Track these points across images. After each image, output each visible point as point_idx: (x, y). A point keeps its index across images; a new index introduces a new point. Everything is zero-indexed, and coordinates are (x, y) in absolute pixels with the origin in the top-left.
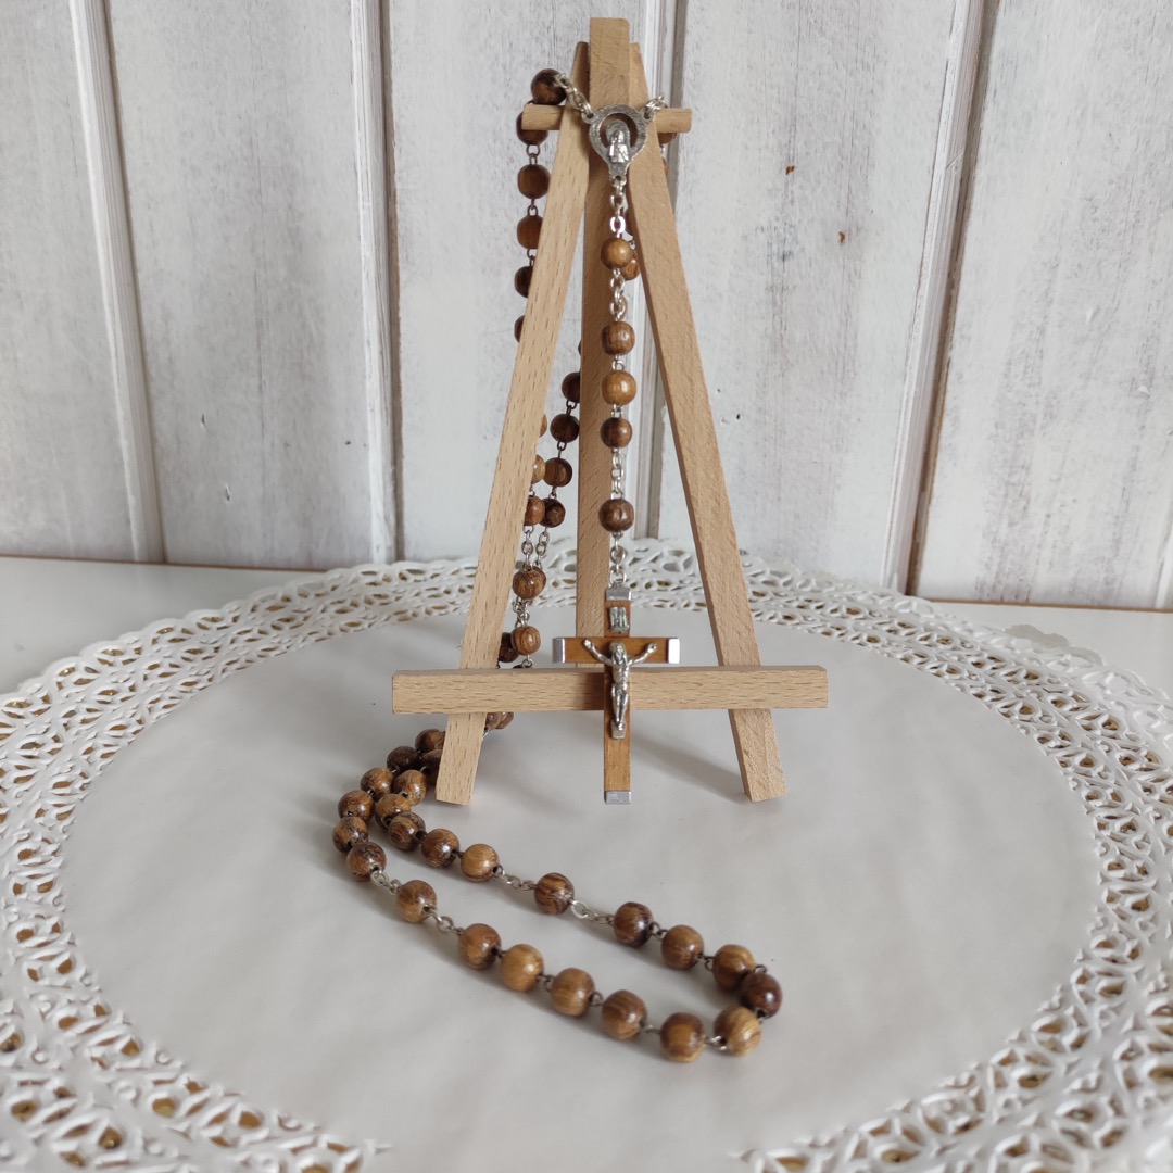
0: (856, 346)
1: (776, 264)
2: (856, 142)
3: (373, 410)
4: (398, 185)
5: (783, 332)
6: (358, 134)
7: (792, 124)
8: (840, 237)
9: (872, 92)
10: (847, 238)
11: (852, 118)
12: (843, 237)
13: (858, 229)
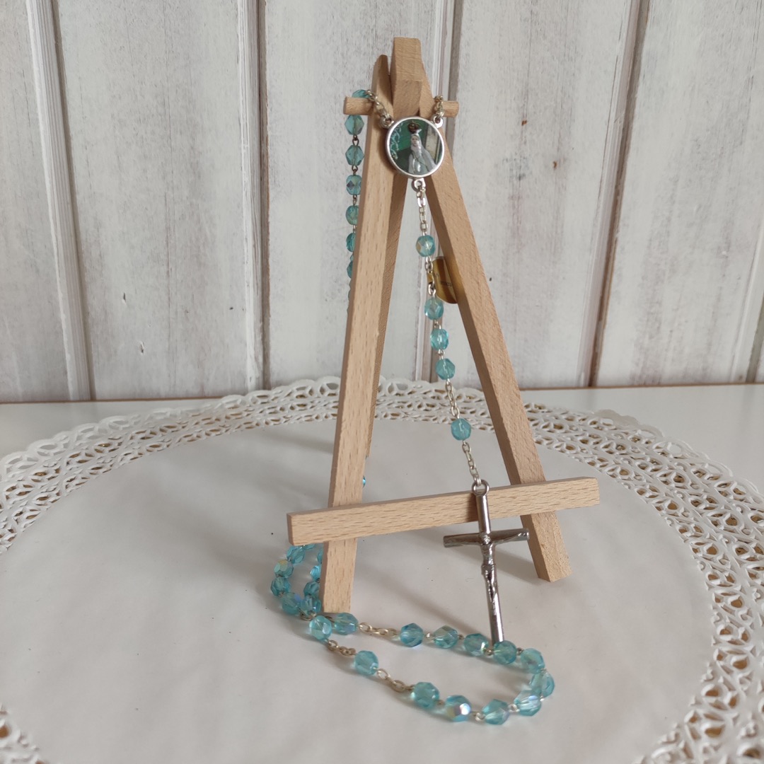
0: (562, 232)
1: (515, 182)
2: (564, 106)
3: (248, 286)
4: (269, 133)
5: (519, 225)
6: (241, 98)
7: (525, 94)
8: (553, 165)
9: (574, 75)
10: (558, 165)
11: (562, 91)
12: (555, 164)
13: (565, 160)
